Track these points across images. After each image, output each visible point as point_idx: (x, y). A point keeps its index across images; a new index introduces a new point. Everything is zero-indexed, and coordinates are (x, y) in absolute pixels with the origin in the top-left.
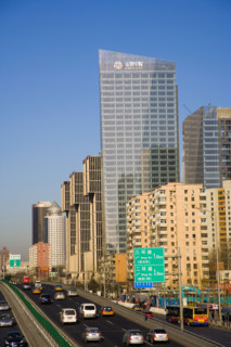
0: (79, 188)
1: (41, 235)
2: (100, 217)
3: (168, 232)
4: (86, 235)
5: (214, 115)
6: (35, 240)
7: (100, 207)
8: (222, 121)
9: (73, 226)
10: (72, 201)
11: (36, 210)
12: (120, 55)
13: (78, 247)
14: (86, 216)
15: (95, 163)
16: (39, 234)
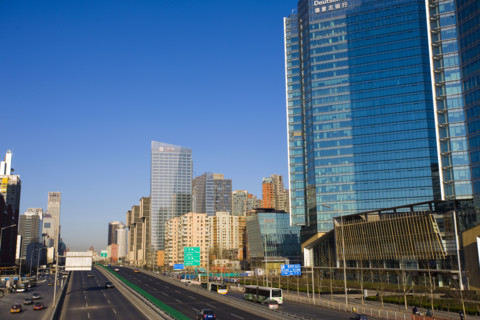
0: (137, 214)
1: (113, 240)
2: (148, 230)
3: (188, 239)
4: (139, 240)
5: (212, 177)
6: (110, 243)
7: (148, 225)
8: (216, 181)
9: (132, 235)
10: (133, 222)
11: (110, 226)
12: (163, 144)
13: (134, 247)
14: (140, 230)
15: (147, 201)
16: (112, 238)
